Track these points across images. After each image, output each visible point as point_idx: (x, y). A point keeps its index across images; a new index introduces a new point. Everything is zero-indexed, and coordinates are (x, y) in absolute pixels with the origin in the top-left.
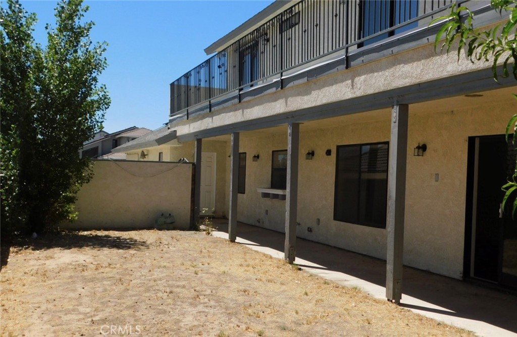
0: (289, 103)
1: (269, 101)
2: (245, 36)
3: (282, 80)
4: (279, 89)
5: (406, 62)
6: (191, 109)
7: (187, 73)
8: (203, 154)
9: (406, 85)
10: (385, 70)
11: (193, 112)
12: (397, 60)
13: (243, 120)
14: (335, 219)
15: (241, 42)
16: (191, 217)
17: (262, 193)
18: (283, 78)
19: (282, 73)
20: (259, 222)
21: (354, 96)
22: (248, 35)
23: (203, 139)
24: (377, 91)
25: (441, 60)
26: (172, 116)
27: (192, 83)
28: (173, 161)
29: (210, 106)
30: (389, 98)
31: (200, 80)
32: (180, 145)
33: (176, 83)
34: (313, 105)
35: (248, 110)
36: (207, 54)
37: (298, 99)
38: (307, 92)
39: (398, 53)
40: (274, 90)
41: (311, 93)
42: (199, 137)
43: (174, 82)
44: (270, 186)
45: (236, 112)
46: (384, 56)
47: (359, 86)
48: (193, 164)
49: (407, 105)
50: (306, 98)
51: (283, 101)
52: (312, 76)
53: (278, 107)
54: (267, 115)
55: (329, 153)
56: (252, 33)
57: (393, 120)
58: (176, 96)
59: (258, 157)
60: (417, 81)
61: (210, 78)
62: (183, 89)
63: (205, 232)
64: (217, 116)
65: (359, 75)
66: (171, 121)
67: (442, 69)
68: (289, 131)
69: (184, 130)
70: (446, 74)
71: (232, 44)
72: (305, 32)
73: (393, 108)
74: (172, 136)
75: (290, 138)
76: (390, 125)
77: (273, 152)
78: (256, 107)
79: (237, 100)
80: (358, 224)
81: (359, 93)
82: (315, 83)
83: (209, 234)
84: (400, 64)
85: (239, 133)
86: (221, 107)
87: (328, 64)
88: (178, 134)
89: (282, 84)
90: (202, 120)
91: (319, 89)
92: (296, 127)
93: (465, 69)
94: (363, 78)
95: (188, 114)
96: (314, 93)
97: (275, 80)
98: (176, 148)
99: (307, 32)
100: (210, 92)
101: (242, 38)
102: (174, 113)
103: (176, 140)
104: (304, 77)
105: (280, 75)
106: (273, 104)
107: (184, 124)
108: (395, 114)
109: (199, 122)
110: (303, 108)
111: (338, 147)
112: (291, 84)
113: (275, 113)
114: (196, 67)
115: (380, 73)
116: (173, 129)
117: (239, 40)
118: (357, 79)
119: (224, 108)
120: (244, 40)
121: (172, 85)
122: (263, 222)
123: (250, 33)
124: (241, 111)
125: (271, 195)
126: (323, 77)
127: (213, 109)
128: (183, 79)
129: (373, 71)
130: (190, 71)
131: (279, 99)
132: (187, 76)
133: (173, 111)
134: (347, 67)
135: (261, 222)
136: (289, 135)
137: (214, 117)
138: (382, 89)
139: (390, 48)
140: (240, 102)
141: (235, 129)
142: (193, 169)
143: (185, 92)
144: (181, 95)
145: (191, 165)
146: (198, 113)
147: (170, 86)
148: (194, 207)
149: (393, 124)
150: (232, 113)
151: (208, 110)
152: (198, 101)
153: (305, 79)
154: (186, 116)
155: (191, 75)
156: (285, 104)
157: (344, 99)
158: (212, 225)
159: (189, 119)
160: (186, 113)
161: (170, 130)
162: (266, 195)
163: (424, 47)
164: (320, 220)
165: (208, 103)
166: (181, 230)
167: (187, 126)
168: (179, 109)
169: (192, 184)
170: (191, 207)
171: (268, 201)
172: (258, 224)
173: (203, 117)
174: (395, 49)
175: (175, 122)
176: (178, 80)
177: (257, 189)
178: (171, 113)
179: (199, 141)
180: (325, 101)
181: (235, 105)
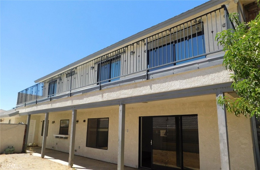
0: (73, 102)
1: (64, 101)
2: (55, 76)
3: (71, 93)
4: (69, 96)
5: (125, 89)
6: (27, 103)
7: (27, 89)
8: (31, 121)
9: (125, 97)
10: (116, 92)
11: (28, 104)
12: (121, 88)
13: (51, 108)
14: (87, 146)
15: (53, 78)
16: (23, 147)
17: (56, 136)
18: (71, 92)
19: (71, 91)
20: (53, 148)
21: (103, 100)
22: (56, 76)
23: (31, 115)
24: (113, 99)
25: (140, 89)
26: (17, 105)
27: (29, 92)
28: (16, 124)
29: (36, 102)
30: (118, 102)
31: (32, 92)
32: (20, 117)
33: (21, 92)
34: (85, 103)
35: (54, 104)
36: (35, 83)
37: (78, 101)
38: (82, 98)
39: (122, 86)
40: (67, 97)
41: (83, 99)
42: (29, 114)
43: (20, 92)
44: (59, 133)
45: (49, 105)
46: (116, 86)
47: (105, 97)
48: (26, 125)
49: (125, 105)
50: (81, 100)
51: (70, 101)
52: (85, 93)
53: (68, 103)
54: (63, 106)
55: (84, 121)
56: (58, 75)
57: (120, 110)
58: (20, 97)
59: (54, 122)
60: (131, 96)
61: (37, 91)
62: (24, 95)
63: (29, 154)
64: (39, 106)
65: (105, 93)
66: (17, 107)
67: (141, 92)
68: (73, 113)
69: (23, 111)
70: (142, 94)
71: (49, 79)
72: (82, 76)
73: (120, 106)
74: (17, 113)
75: (73, 116)
76: (118, 112)
77: (61, 120)
78: (58, 103)
79: (49, 100)
80: (96, 148)
81: (105, 99)
82: (85, 95)
83: (31, 154)
84: (123, 90)
85: (49, 113)
86: (42, 102)
87: (92, 88)
88: (20, 112)
89: (71, 95)
90: (32, 107)
91: (87, 97)
92: (75, 112)
93: (150, 93)
94: (107, 94)
95: (25, 105)
96: (85, 99)
97: (67, 93)
98: (18, 118)
99: (83, 76)
100: (37, 97)
101: (54, 77)
102: (18, 104)
103: (18, 115)
104: (80, 93)
105: (70, 91)
106: (66, 102)
107: (23, 109)
108: (121, 108)
109: (31, 108)
110: (80, 104)
111: (88, 119)
112: (75, 95)
113: (67, 106)
114: (31, 87)
115: (114, 92)
116: (18, 110)
117: (52, 78)
118: (104, 94)
119: (43, 103)
120: (55, 78)
121: (19, 93)
122: (55, 148)
123: (57, 75)
124: (51, 104)
125: (59, 137)
126: (89, 93)
127: (37, 103)
128: (24, 91)
129: (111, 92)
130: (28, 88)
131: (69, 100)
132: (27, 90)
133: (18, 103)
134: (100, 90)
135: (54, 148)
136: (72, 114)
137: (38, 106)
138: (115, 98)
139: (119, 83)
140: (51, 101)
141: (47, 112)
142: (26, 127)
143: (25, 96)
144: (23, 97)
145: (25, 125)
146: (30, 104)
147: (18, 94)
148: (24, 143)
149: (120, 112)
150: (46, 105)
151: (36, 103)
152: (31, 99)
153: (81, 93)
154: (24, 106)
155: (28, 89)
156: (71, 102)
157: (98, 101)
158: (33, 151)
159: (26, 106)
160: (25, 104)
161: (16, 111)
162: (57, 137)
163: (133, 84)
164: (80, 147)
165: (36, 101)
166: (17, 153)
167: (25, 109)
168: (21, 102)
169: (25, 133)
170: (23, 143)
171: (58, 139)
172: (52, 149)
173: (33, 106)
174: (121, 84)
175: (19, 107)
176: (22, 91)
177: (53, 135)
178: (17, 104)
179: (30, 116)
180: (89, 102)
181: (48, 102)
